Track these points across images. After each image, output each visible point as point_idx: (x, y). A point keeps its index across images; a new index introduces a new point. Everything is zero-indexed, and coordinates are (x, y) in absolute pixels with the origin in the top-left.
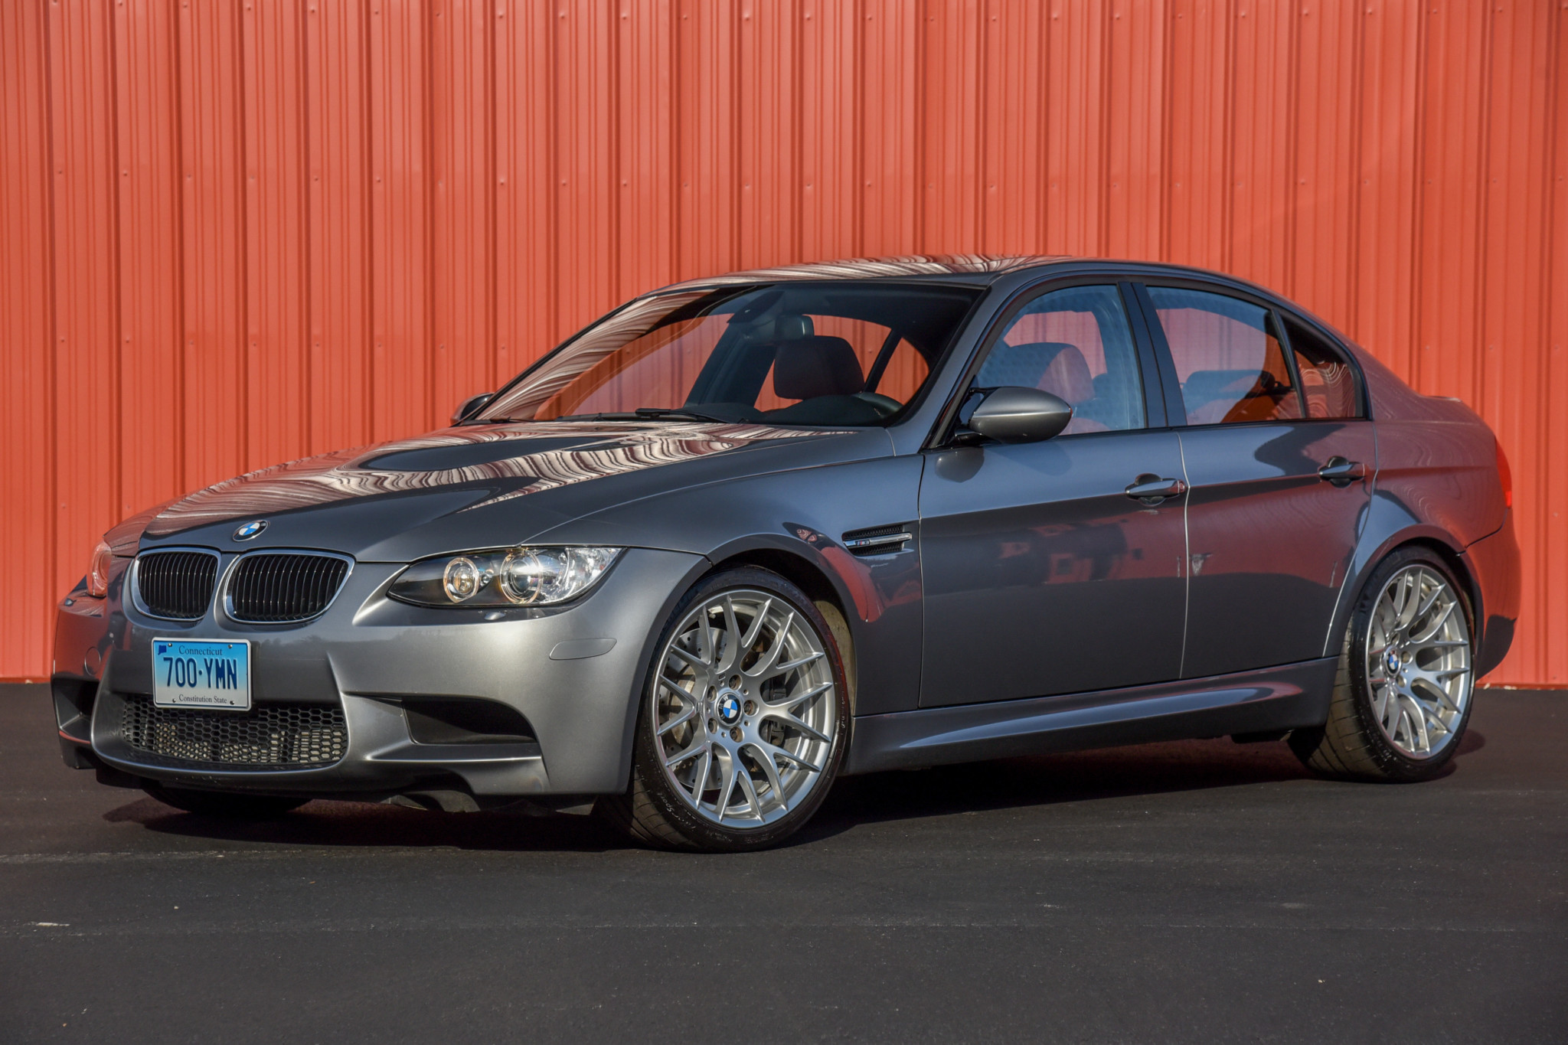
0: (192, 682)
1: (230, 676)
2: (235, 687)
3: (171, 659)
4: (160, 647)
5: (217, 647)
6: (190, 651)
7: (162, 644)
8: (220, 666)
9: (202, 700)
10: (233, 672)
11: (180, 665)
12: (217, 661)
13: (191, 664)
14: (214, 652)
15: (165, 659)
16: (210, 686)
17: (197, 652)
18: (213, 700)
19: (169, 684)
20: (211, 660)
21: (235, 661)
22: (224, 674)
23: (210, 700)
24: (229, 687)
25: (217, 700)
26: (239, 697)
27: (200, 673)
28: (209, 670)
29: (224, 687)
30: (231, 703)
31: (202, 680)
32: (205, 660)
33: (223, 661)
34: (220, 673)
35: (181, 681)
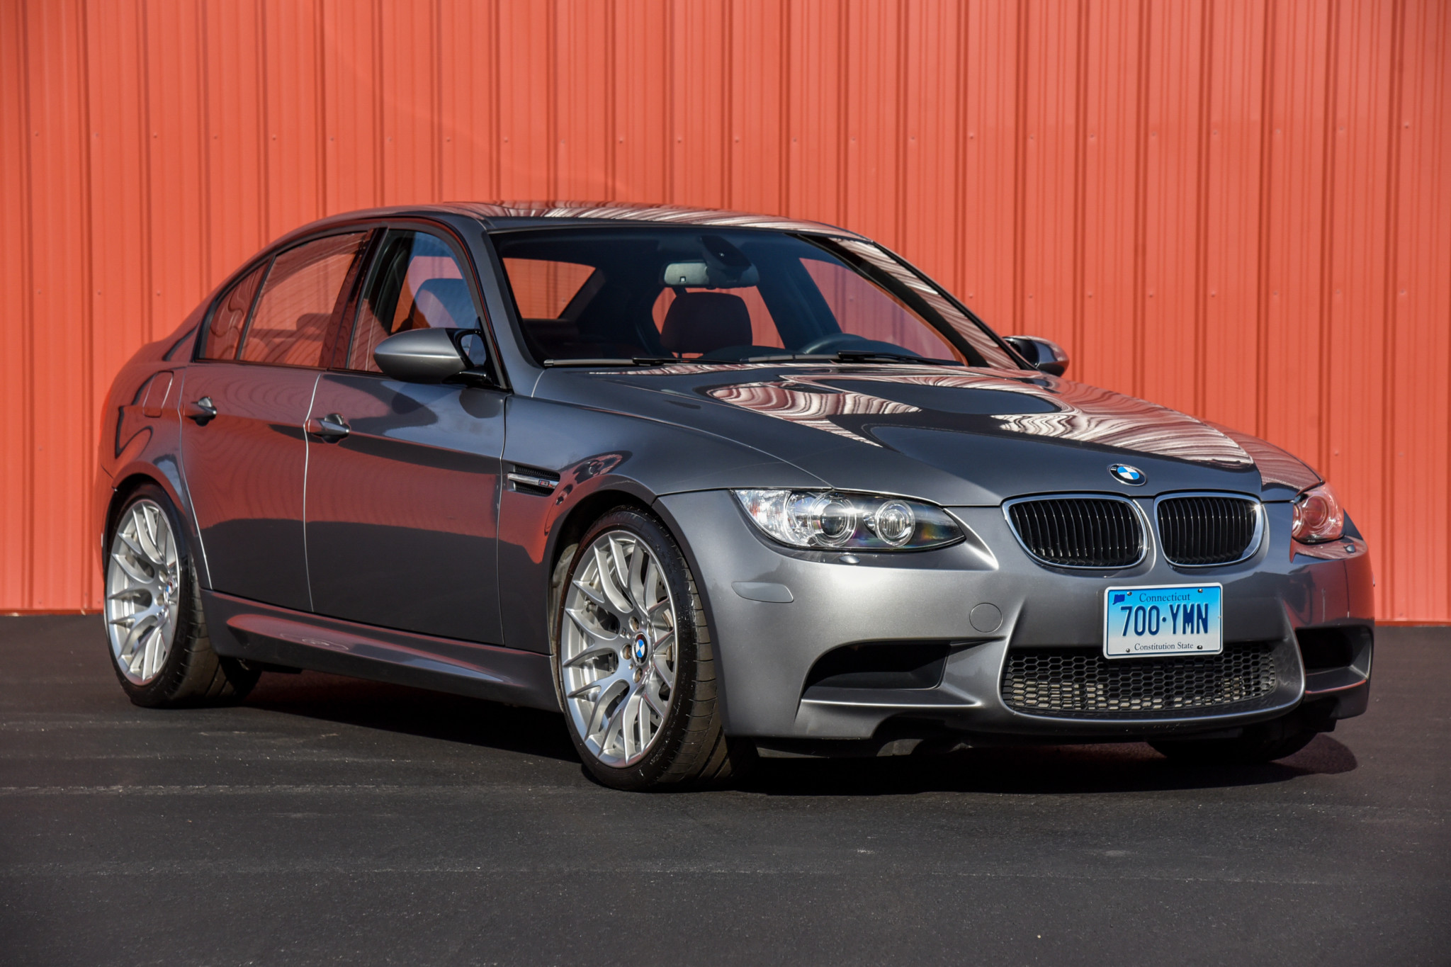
0: (1154, 629)
1: (1200, 621)
2: (1206, 631)
3: (1130, 609)
4: (1116, 596)
5: (1186, 593)
6: (1152, 598)
7: (1119, 593)
8: (1189, 611)
9: (1162, 647)
10: (1204, 617)
11: (1141, 613)
12: (1185, 607)
13: (1154, 612)
14: (1180, 598)
15: (1123, 608)
16: (1174, 632)
17: (1161, 598)
18: (1176, 646)
19: (1125, 634)
20: (1179, 606)
21: (1206, 606)
22: (1193, 618)
23: (1172, 646)
24: (1198, 632)
25: (1180, 646)
26: (1210, 641)
27: (1164, 620)
28: (1175, 616)
29: (1192, 632)
30: (1198, 647)
31: (1167, 627)
32: (1171, 607)
33: (1193, 606)
34: (1188, 618)
35: (1140, 630)
